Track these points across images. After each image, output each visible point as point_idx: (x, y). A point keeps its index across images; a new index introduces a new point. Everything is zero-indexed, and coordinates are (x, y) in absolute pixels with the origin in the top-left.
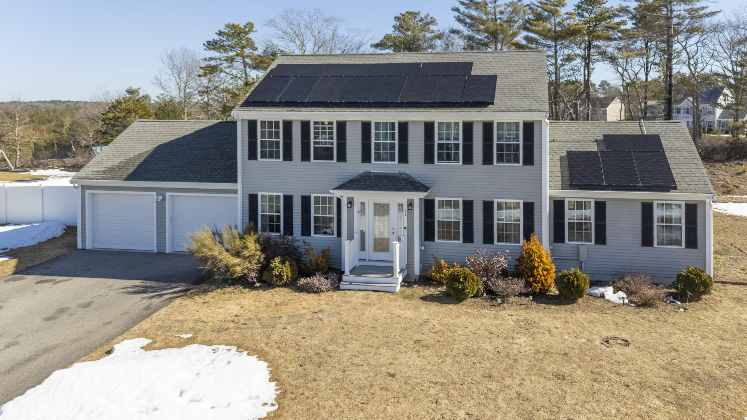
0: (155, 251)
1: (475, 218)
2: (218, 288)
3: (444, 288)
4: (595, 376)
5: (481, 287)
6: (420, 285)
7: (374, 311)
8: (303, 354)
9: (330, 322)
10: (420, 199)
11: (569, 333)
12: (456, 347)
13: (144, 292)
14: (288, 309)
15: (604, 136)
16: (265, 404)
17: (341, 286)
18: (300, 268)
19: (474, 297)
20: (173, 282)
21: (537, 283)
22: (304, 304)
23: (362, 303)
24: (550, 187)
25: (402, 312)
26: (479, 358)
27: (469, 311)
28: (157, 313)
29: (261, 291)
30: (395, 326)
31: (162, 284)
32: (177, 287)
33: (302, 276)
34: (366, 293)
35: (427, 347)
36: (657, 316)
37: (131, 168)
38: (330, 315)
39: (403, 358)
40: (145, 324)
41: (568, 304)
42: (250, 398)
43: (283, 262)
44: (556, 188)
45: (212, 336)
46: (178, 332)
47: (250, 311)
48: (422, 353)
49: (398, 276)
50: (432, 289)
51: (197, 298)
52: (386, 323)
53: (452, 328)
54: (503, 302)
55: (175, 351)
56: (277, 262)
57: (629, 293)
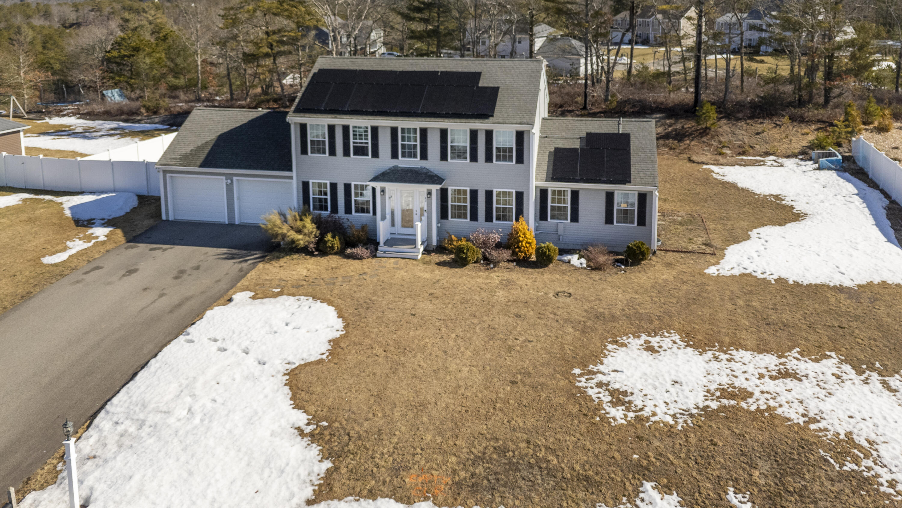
0: (227, 223)
1: (479, 203)
2: (287, 255)
3: (453, 256)
4: (540, 316)
5: (480, 256)
6: (436, 253)
7: (401, 273)
8: (356, 303)
9: (371, 281)
10: (437, 190)
11: (534, 289)
12: (456, 298)
13: (233, 258)
14: (341, 272)
15: (587, 134)
16: (337, 330)
17: (378, 255)
18: (345, 240)
19: (475, 262)
20: (251, 250)
21: (522, 252)
22: (352, 268)
23: (394, 268)
24: (537, 179)
25: (422, 274)
26: (470, 305)
27: (469, 273)
28: (250, 274)
29: (319, 258)
30: (416, 284)
31: (244, 252)
32: (256, 254)
33: (348, 247)
34: (396, 259)
35: (437, 298)
36: (601, 277)
37: (202, 156)
38: (371, 276)
39: (421, 305)
40: (244, 282)
41: (541, 268)
42: (328, 327)
43: (334, 237)
44: (541, 180)
45: (294, 290)
46: (269, 287)
47: (315, 273)
48: (433, 302)
49: (419, 247)
50: (445, 256)
51: (273, 262)
52: (410, 282)
53: (455, 286)
54: (495, 266)
55: (273, 300)
56: (329, 237)
57: (589, 260)
